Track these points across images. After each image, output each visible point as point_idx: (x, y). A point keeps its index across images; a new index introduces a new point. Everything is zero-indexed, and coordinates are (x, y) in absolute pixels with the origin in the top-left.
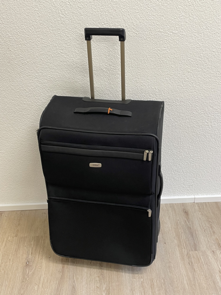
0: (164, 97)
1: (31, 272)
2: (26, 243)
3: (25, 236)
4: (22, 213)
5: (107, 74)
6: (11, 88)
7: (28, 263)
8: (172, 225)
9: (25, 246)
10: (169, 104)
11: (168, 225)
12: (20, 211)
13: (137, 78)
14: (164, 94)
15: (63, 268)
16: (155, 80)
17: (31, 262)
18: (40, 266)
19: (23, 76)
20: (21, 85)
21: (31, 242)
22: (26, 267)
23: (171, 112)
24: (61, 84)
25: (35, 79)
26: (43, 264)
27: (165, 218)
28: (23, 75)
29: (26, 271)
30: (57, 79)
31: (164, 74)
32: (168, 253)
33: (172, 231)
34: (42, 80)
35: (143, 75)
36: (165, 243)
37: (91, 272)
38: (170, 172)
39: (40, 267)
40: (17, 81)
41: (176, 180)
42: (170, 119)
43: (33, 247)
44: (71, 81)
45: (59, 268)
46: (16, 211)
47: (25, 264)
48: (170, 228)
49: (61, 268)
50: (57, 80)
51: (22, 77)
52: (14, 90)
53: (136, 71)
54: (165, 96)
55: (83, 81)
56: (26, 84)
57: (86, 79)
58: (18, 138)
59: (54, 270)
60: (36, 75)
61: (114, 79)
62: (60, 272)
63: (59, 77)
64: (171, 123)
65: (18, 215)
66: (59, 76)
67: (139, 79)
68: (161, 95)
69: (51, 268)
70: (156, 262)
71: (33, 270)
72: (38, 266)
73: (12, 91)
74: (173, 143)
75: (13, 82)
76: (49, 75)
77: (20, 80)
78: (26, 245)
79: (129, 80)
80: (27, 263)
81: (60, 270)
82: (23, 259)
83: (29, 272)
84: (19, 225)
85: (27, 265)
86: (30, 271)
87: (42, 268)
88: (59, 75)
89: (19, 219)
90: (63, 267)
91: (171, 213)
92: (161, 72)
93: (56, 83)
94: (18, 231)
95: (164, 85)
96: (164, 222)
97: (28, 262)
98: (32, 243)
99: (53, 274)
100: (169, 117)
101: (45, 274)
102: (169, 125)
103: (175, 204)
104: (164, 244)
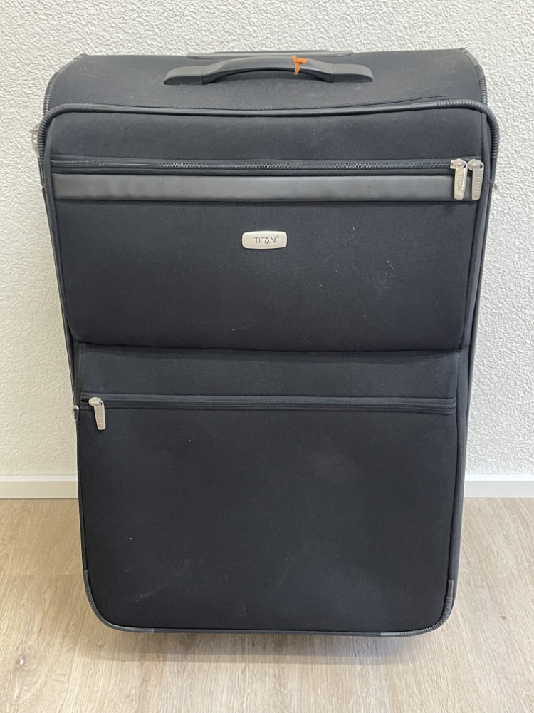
0: (511, 110)
1: (29, 695)
2: (25, 597)
3: (28, 574)
4: (28, 506)
5: (327, 18)
6: (7, 58)
7: (22, 662)
8: (519, 560)
9: (23, 605)
10: (526, 137)
11: (505, 561)
12: (23, 501)
13: (424, 35)
14: (510, 101)
15: (142, 683)
16: (484, 44)
17: (35, 657)
18: (64, 675)
19: (45, 14)
20: (39, 50)
21: (45, 592)
22: (14, 677)
23: (529, 168)
24: (170, 47)
25: (86, 29)
26: (74, 669)
27: (492, 537)
28: (48, 12)
29: (13, 690)
30: (157, 31)
31: (515, 23)
32: (519, 651)
33: (521, 579)
34: (107, 31)
35: (446, 24)
36: (504, 618)
37: (244, 705)
38: (508, 389)
39: (62, 678)
40: (27, 33)
41: (528, 417)
42: (525, 194)
43: (48, 609)
44: (204, 39)
45: (130, 685)
46: (9, 501)
47: (11, 666)
48: (515, 571)
49: (139, 684)
50: (157, 34)
51: (44, 17)
52: (16, 68)
53: (424, 8)
54: (513, 107)
55: (242, 40)
56: (55, 46)
57: (254, 31)
58: (24, 244)
59: (110, 690)
60: (92, 11)
61: (347, 37)
62: (132, 700)
63: (166, 21)
64: (527, 209)
65: (14, 511)
66: (166, 17)
67: (430, 38)
68: (501, 103)
69: (101, 684)
70: (480, 681)
71: (38, 685)
72: (58, 671)
73: (10, 68)
74: (528, 284)
75: (14, 36)
76: (131, 13)
77: (36, 28)
78: (24, 601)
79: (396, 43)
80: (18, 662)
81: (134, 691)
82: (8, 646)
83: (20, 693)
84: (12, 538)
85: (21, 666)
86: (27, 691)
87: (68, 681)
88: (165, 14)
89: (15, 521)
90: (144, 681)
91: (512, 526)
92: (506, 13)
93: (154, 43)
94: (7, 556)
95: (512, 64)
96: (491, 550)
97: (24, 658)
98: (47, 596)
99: (106, 702)
100: (521, 185)
101: (76, 703)
102: (520, 216)
103: (520, 499)
104: (501, 620)
